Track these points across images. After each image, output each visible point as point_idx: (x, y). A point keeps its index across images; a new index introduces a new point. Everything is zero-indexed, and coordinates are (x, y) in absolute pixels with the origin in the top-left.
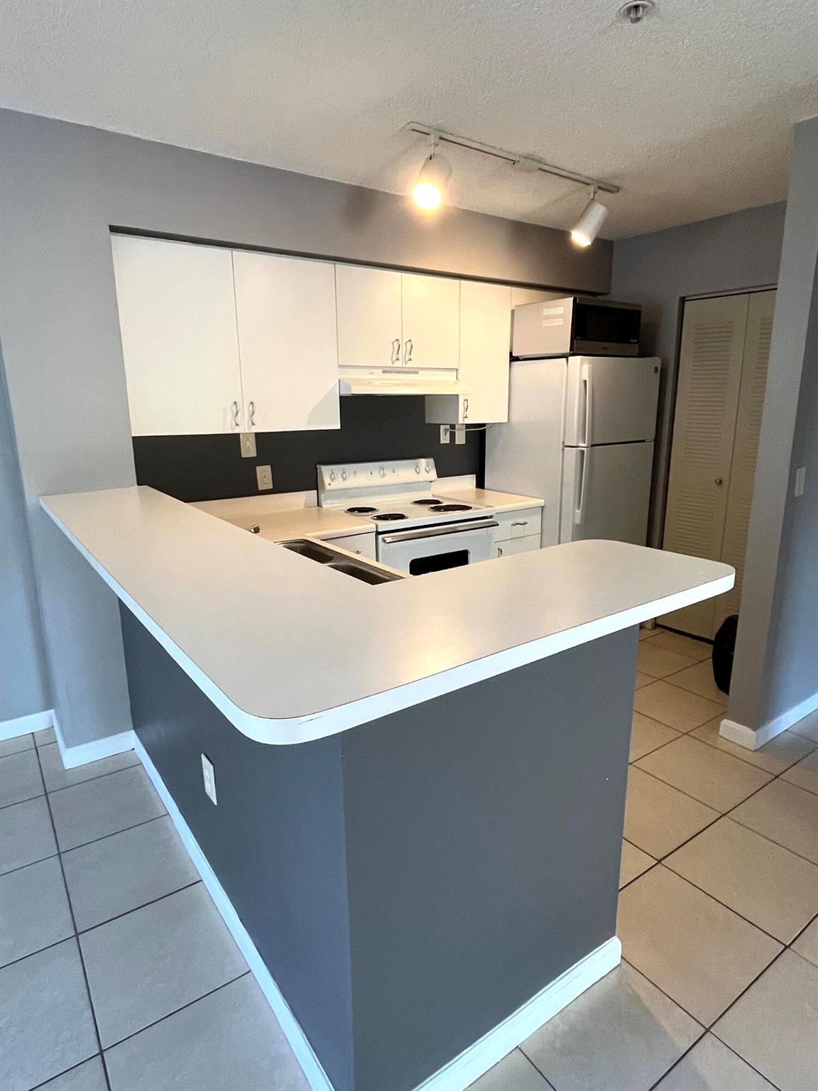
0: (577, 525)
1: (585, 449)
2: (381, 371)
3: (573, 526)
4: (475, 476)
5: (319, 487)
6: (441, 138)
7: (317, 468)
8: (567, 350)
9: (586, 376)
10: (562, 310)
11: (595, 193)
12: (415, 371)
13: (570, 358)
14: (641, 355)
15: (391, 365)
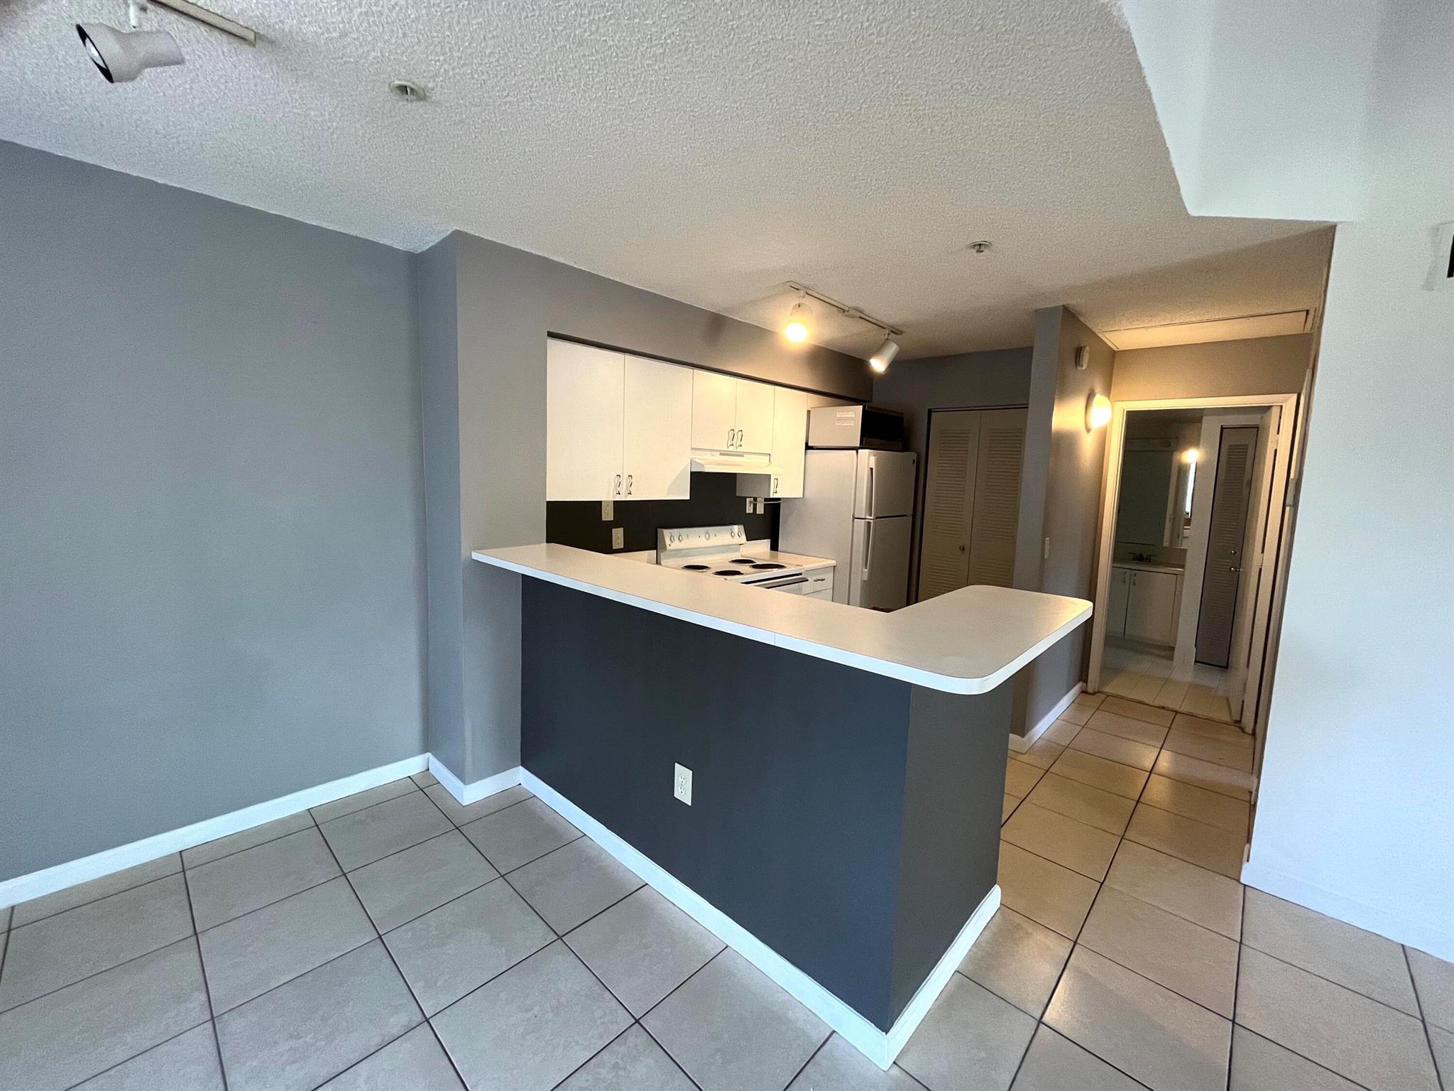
0: (865, 581)
1: (872, 521)
2: (719, 453)
3: (861, 581)
4: (769, 540)
5: (659, 547)
6: (807, 293)
7: (657, 531)
8: (858, 445)
9: (873, 465)
10: (854, 414)
11: (889, 334)
12: (741, 455)
13: (859, 450)
14: (903, 451)
15: (726, 449)
